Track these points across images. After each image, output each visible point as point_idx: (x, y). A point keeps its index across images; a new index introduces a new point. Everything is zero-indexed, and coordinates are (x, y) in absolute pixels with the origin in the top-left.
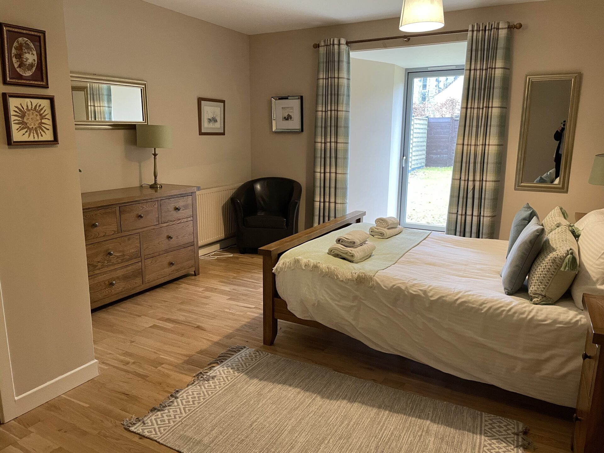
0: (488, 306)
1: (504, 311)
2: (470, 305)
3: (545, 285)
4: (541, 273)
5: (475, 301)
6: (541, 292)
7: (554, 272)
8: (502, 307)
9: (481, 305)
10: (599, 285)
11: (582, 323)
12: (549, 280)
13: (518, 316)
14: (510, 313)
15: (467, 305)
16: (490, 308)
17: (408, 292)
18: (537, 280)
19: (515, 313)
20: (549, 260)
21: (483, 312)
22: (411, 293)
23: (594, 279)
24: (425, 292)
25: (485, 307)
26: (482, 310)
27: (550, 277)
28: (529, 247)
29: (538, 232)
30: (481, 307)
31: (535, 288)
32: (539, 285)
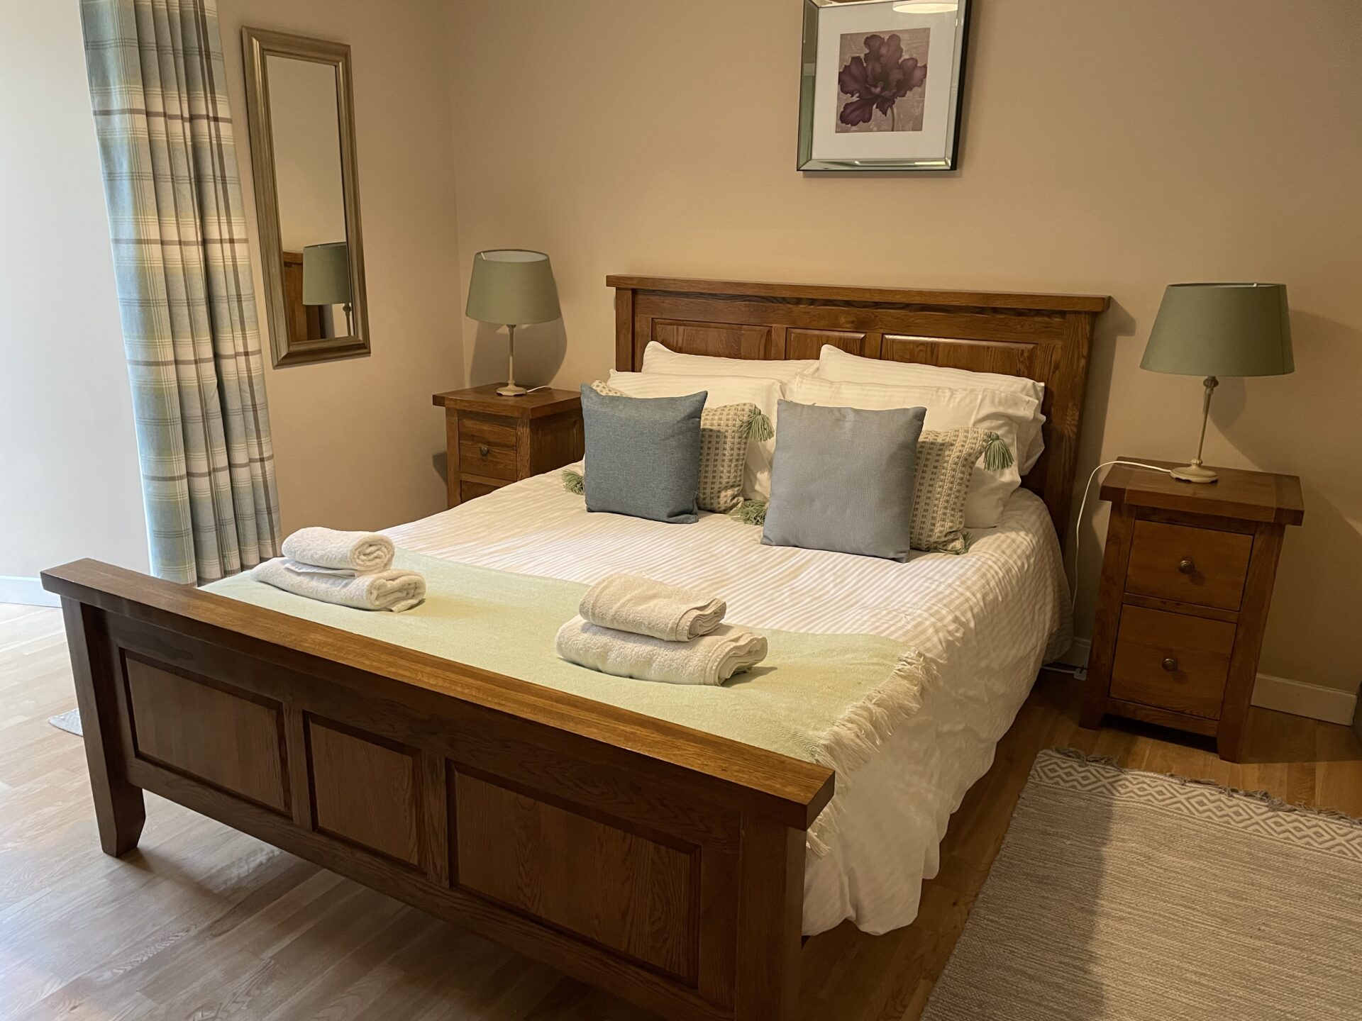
4: (948, 492)
6: (960, 526)
7: (968, 480)
18: (945, 508)
20: (955, 464)
29: (915, 422)
31: (948, 524)
32: (952, 515)
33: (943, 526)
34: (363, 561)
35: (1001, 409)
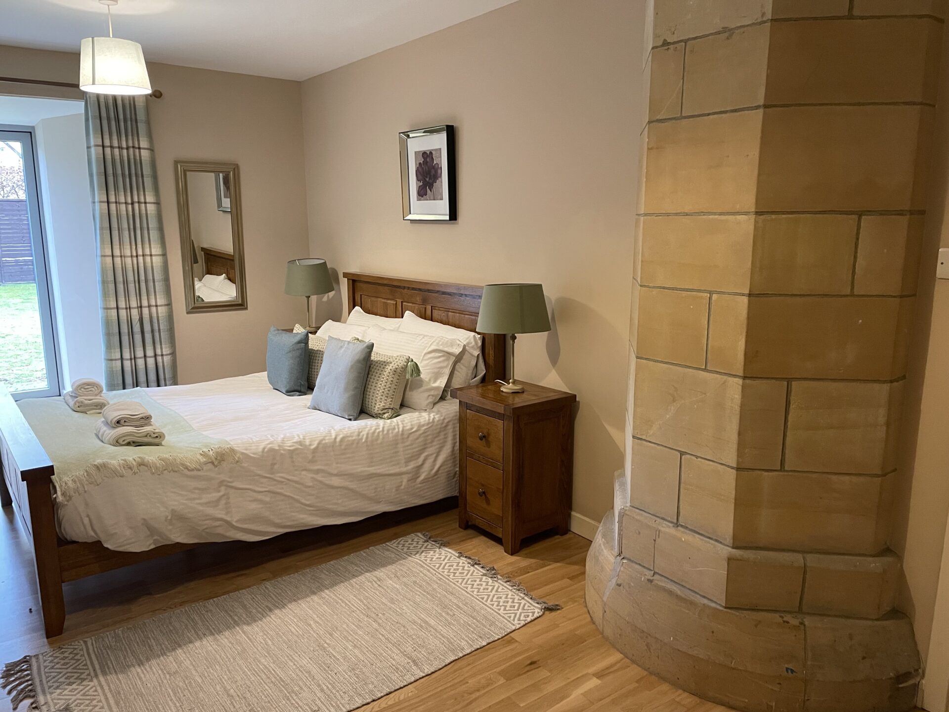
0: (365, 433)
1: (379, 432)
2: (350, 438)
3: (392, 398)
4: (384, 387)
5: (351, 433)
6: (390, 406)
7: (397, 382)
8: (376, 429)
9: (359, 435)
10: (433, 383)
11: (437, 419)
12: (394, 392)
13: (392, 433)
14: (385, 432)
15: (346, 440)
16: (368, 434)
17: (284, 450)
18: (382, 396)
19: (388, 431)
20: (389, 373)
21: (363, 440)
22: (289, 450)
23: (427, 380)
24: (300, 443)
25: (363, 435)
26: (362, 439)
27: (395, 389)
28: (363, 365)
29: (368, 349)
30: (360, 437)
31: (382, 404)
32: (386, 400)
33: (379, 405)
34: (82, 391)
35: (441, 348)
